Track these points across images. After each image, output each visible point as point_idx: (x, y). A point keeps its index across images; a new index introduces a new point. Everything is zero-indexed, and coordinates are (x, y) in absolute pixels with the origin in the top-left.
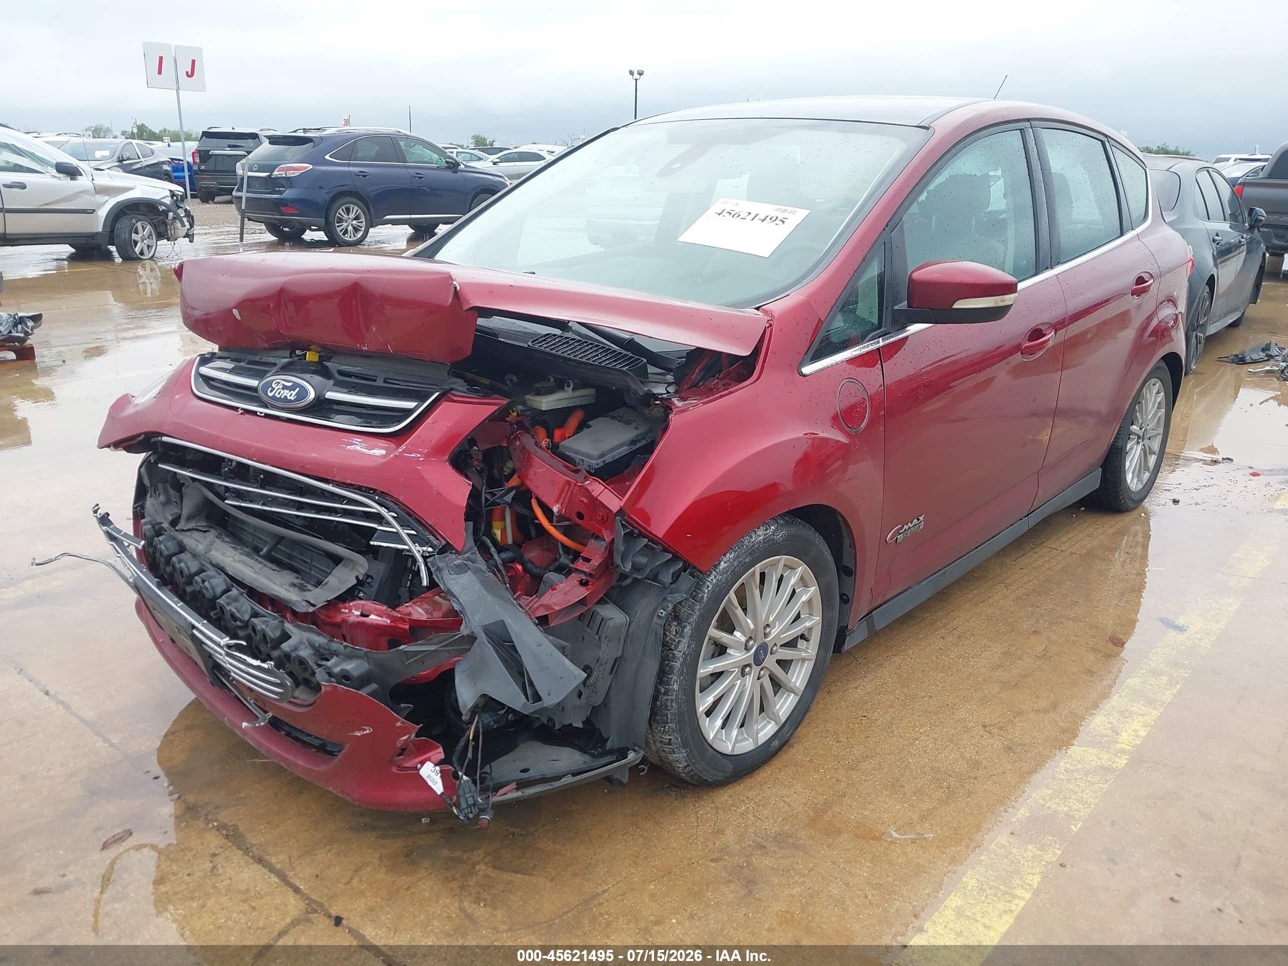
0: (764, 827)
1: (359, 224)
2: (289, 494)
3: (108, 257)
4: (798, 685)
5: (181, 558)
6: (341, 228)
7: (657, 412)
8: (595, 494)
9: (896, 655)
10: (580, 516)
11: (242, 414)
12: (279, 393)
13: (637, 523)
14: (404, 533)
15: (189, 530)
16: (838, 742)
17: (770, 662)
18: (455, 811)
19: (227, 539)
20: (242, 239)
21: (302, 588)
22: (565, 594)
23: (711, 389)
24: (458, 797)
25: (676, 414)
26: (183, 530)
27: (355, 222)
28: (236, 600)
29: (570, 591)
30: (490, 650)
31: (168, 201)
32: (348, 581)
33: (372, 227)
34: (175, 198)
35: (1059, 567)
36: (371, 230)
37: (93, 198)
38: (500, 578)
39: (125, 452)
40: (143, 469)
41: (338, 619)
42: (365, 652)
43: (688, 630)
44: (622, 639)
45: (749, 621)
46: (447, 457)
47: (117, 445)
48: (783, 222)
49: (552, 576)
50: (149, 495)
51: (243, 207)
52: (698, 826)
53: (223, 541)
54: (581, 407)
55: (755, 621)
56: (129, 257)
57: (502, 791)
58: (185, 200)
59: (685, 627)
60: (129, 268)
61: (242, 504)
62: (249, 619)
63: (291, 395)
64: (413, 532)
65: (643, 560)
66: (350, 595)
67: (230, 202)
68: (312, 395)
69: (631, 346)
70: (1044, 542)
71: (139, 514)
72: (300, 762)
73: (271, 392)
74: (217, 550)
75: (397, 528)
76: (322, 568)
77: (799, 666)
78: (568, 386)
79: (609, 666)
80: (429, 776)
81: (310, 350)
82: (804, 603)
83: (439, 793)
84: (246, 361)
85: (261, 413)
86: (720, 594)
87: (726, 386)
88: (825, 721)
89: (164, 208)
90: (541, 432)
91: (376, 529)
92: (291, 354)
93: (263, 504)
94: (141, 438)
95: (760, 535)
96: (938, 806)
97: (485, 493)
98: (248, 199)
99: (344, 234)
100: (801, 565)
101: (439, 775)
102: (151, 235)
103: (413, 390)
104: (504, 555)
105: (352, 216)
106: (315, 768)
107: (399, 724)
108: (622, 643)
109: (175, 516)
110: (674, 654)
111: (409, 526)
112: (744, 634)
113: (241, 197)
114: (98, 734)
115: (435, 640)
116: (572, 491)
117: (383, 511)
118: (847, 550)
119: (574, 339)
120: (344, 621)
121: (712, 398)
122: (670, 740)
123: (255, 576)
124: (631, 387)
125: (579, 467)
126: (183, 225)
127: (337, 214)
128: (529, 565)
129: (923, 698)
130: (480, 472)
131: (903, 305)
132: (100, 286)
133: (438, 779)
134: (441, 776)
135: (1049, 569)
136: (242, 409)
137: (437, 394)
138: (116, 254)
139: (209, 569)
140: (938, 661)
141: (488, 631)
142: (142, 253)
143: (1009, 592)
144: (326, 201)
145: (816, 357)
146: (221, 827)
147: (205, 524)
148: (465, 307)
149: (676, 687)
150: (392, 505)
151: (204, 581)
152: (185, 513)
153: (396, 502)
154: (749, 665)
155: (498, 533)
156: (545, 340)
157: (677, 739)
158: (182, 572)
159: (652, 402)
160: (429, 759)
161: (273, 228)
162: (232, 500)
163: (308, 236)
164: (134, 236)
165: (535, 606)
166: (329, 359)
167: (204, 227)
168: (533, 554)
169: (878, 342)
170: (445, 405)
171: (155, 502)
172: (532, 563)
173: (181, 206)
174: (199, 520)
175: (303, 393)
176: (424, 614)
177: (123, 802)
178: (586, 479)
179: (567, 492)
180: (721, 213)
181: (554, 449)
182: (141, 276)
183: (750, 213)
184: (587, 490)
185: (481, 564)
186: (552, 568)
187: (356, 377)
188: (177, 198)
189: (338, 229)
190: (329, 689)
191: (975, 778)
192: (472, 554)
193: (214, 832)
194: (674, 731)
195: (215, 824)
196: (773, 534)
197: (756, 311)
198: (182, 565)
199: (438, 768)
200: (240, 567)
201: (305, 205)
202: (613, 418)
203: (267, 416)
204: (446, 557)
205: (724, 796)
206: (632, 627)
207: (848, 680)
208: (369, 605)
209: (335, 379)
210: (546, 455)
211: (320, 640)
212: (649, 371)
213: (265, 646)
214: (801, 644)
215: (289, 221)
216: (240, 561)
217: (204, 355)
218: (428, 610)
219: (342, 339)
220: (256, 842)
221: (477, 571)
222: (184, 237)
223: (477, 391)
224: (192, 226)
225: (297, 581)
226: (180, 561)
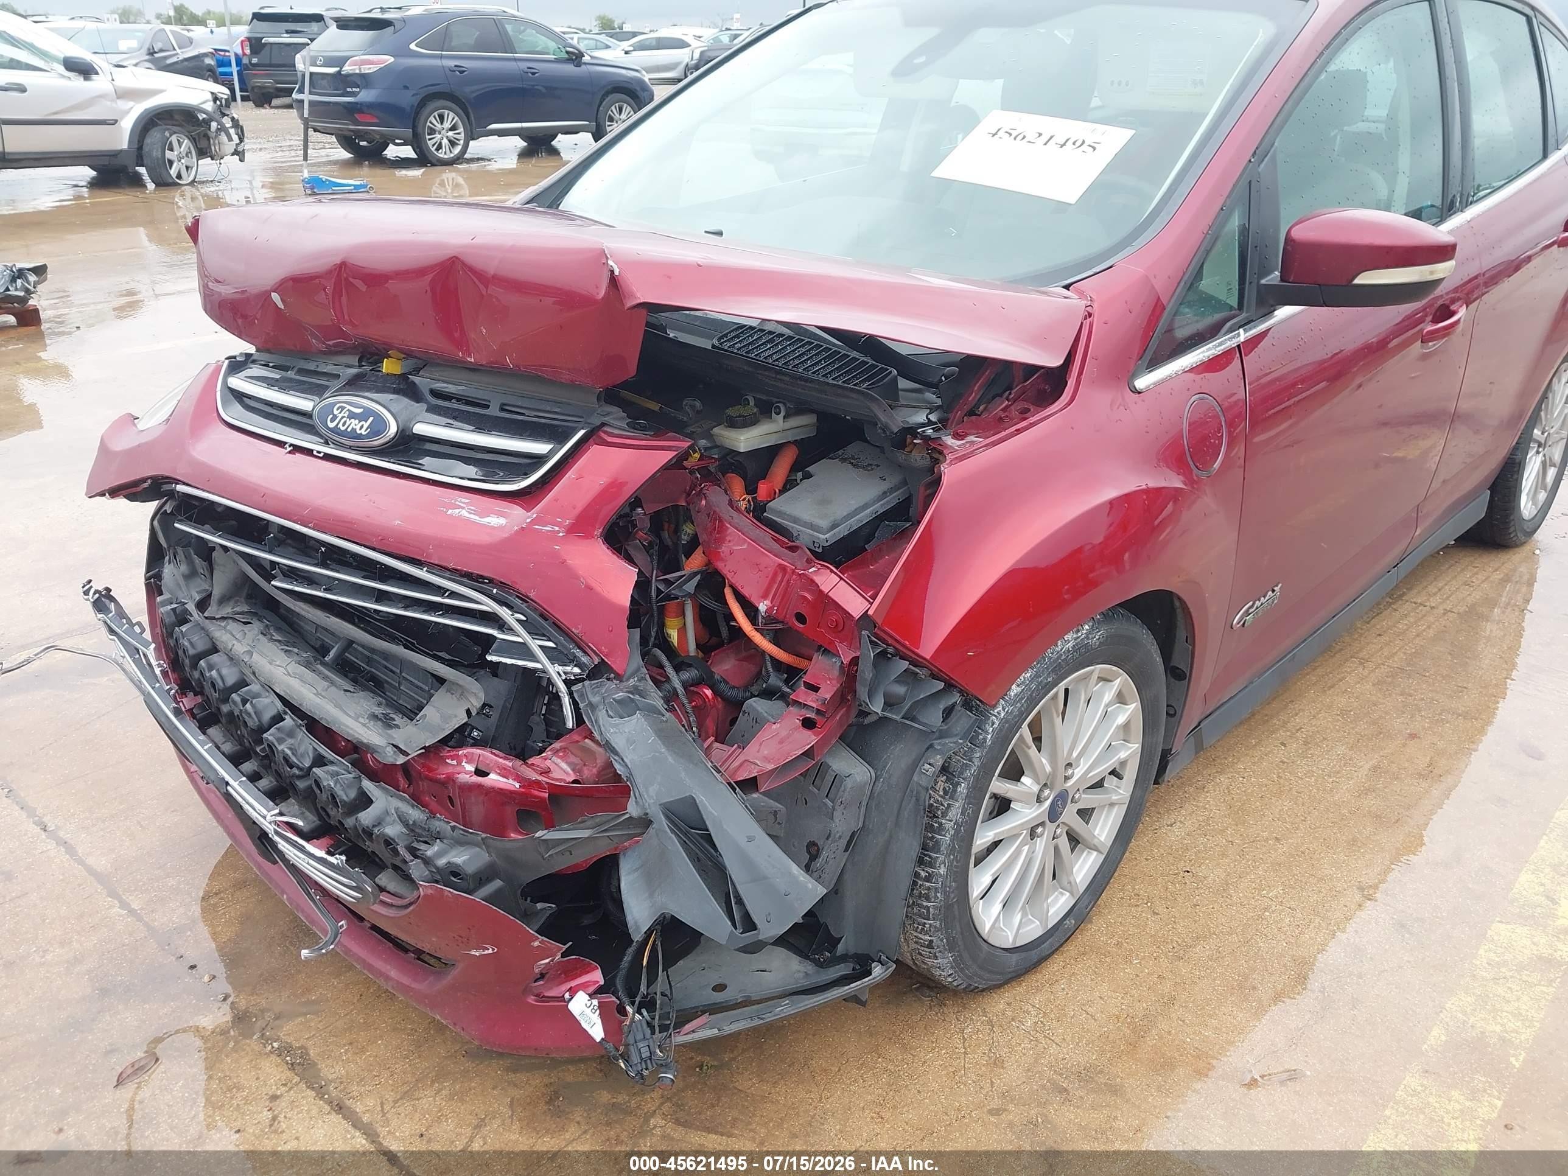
0: (1061, 1056)
1: (457, 136)
2: (364, 577)
3: (137, 182)
4: (1102, 839)
5: (212, 662)
6: (433, 141)
7: (918, 458)
8: (825, 588)
9: (1222, 772)
10: (801, 618)
11: (290, 452)
12: (344, 425)
13: (891, 637)
14: (535, 644)
15: (223, 618)
16: (1155, 914)
17: (1069, 815)
18: (622, 1065)
19: (277, 637)
20: (306, 158)
21: (387, 723)
22: (781, 742)
23: (1001, 419)
24: (627, 1045)
25: (951, 464)
26: (213, 618)
27: (451, 134)
28: (291, 734)
29: (788, 736)
30: (674, 845)
31: (209, 107)
32: (456, 716)
33: (473, 139)
34: (218, 102)
35: (1431, 633)
36: (472, 144)
37: (114, 105)
38: (684, 722)
39: (125, 500)
40: (156, 523)
41: (442, 773)
42: (482, 839)
43: (963, 788)
44: (864, 803)
45: (1044, 761)
46: (598, 532)
47: (114, 492)
48: (1094, 149)
49: (757, 705)
50: (167, 558)
51: (306, 115)
52: (965, 1053)
53: (272, 640)
54: (795, 442)
55: (1053, 761)
56: (164, 183)
57: (688, 1027)
58: (233, 104)
59: (959, 784)
60: (165, 197)
61: (297, 589)
62: (310, 768)
63: (361, 427)
64: (551, 644)
65: (900, 690)
66: (459, 738)
67: (289, 106)
68: (393, 429)
69: (870, 345)
70: (1404, 594)
71: (154, 586)
72: (393, 973)
73: (332, 421)
74: (261, 654)
75: (522, 636)
76: (416, 682)
77: (1105, 812)
78: (778, 414)
79: (844, 842)
80: (582, 1013)
81: (388, 357)
82: (1118, 727)
83: (598, 1039)
84: (296, 370)
85: (319, 452)
86: (1010, 729)
87: (1024, 413)
88: (1134, 879)
89: (204, 116)
90: (737, 485)
91: (495, 638)
92: (360, 361)
93: (326, 590)
94: (146, 485)
95: (1069, 641)
96: (1312, 1023)
97: (656, 580)
98: (311, 103)
99: (437, 150)
100: (1121, 675)
101: (598, 1012)
102: (190, 152)
103: (545, 424)
104: (686, 675)
105: (447, 125)
106: (414, 985)
107: (536, 944)
108: (863, 809)
109: (204, 595)
110: (941, 824)
111: (544, 635)
112: (1036, 779)
113: (302, 101)
114: (113, 894)
115: (589, 823)
116: (788, 582)
117: (504, 613)
118: (1180, 646)
119: (782, 335)
120: (450, 780)
121: (1003, 434)
122: (931, 941)
123: (318, 700)
124: (879, 420)
125: (797, 543)
126: (230, 139)
127: (428, 124)
128: (722, 686)
129: (1267, 840)
130: (648, 549)
131: (1274, 277)
132: (130, 221)
133: (596, 1018)
134: (600, 1014)
135: (1418, 636)
136: (291, 445)
137: (581, 433)
138: (146, 178)
139: (253, 682)
140: (1282, 781)
141: (671, 812)
142: (179, 176)
143: (1367, 671)
144: (413, 106)
145: (1155, 363)
146: (285, 1050)
147: (246, 608)
148: (630, 303)
149: (942, 870)
150: (518, 602)
151: (244, 701)
152: (216, 593)
153: (524, 599)
154: (1042, 824)
155: (674, 635)
156: (737, 336)
157: (942, 940)
158: (213, 685)
159: (908, 441)
160: (583, 987)
161: (347, 142)
162: (283, 581)
163: (392, 151)
164: (169, 154)
165: (736, 764)
166: (417, 371)
167: (260, 140)
168: (725, 667)
169: (1239, 335)
170: (594, 451)
171: (175, 572)
172: (727, 683)
173: (227, 112)
174: (237, 602)
175: (379, 426)
176: (571, 772)
177: (147, 1006)
178: (809, 561)
179: (782, 581)
180: (996, 134)
181: (758, 512)
182: (179, 207)
183: (1040, 135)
184: (813, 581)
185: (656, 698)
186: (755, 689)
187: (458, 400)
188: (221, 102)
189: (430, 143)
190: (430, 891)
191: (1360, 976)
192: (639, 680)
193: (273, 1057)
194: (937, 930)
195: (275, 1045)
196: (1087, 638)
197: (1065, 291)
198: (214, 673)
199: (595, 1002)
200: (295, 683)
201: (387, 111)
202: (843, 460)
203: (327, 457)
204: (601, 685)
205: (999, 1004)
206: (879, 784)
207: (1159, 813)
208: (486, 755)
209: (427, 402)
210: (746, 522)
211: (415, 814)
212: (899, 387)
213: (335, 810)
214: (1111, 782)
215: (367, 132)
216: (295, 676)
217: (235, 357)
218: (576, 765)
219: (433, 340)
220: (334, 1076)
221: (651, 710)
222: (233, 154)
223: (643, 429)
224: (241, 140)
225: (379, 711)
226: (211, 667)
